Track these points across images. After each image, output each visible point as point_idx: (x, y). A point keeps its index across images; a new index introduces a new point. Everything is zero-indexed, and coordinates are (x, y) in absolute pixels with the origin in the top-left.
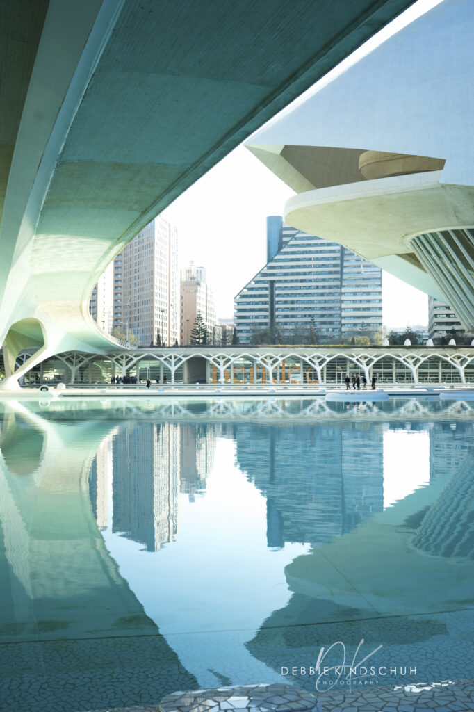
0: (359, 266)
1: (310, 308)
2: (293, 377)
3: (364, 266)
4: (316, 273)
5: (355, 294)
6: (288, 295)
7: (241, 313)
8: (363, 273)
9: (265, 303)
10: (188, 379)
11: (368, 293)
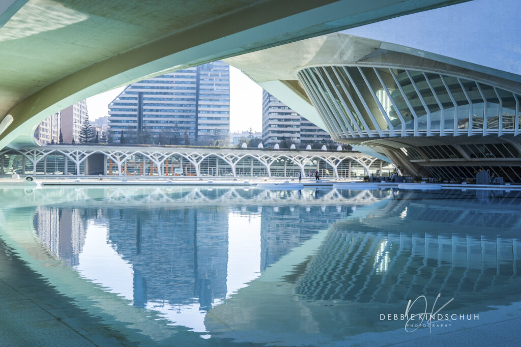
0: (212, 85)
1: (171, 116)
2: (177, 171)
3: (216, 85)
4: (177, 88)
5: (209, 106)
6: (153, 105)
7: (114, 118)
8: (215, 89)
9: (135, 110)
10: (89, 171)
11: (219, 106)
